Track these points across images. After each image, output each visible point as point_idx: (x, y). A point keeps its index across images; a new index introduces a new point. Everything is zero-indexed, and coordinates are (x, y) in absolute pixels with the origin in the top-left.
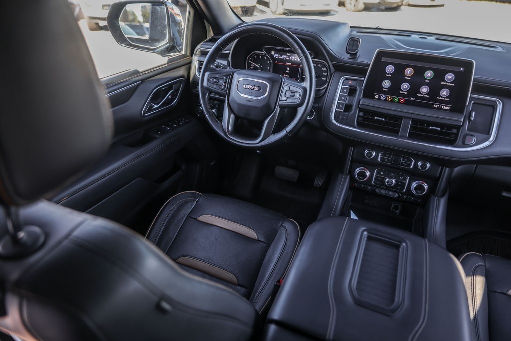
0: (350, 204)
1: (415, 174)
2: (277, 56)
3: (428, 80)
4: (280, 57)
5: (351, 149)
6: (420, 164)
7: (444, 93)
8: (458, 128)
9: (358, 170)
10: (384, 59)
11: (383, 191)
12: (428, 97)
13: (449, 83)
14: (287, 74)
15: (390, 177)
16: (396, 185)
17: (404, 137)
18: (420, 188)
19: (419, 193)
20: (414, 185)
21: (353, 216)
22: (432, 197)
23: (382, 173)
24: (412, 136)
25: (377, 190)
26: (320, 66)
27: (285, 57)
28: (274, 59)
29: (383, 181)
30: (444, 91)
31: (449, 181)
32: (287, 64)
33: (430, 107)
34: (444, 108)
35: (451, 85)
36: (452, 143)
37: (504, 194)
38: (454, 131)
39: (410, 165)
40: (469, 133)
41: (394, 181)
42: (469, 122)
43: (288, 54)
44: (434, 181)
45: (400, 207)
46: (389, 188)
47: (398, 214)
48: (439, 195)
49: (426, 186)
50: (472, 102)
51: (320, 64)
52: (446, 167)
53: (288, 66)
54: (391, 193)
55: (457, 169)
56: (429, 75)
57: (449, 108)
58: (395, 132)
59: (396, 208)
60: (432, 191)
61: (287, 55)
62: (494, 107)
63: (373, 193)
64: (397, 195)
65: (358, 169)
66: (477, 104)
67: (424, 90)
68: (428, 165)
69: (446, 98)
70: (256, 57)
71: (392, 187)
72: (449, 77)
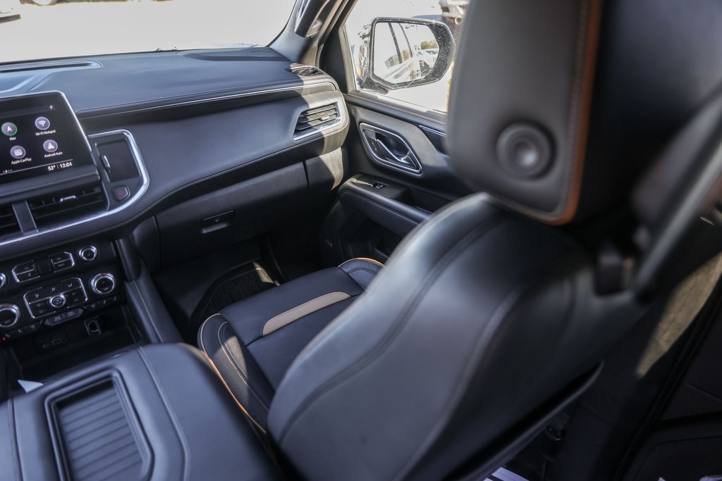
0: (21, 367)
1: (86, 269)
3: (13, 136)
6: (81, 253)
7: (50, 146)
8: (99, 184)
11: (58, 318)
12: (30, 160)
13: (47, 130)
15: (52, 294)
16: (70, 298)
17: (31, 229)
18: (103, 284)
19: (107, 291)
20: (94, 283)
21: (29, 386)
22: (128, 286)
23: (37, 296)
24: (42, 224)
25: (47, 322)
29: (46, 303)
30: (47, 145)
31: (135, 253)
33: (44, 172)
34: (64, 166)
35: (51, 132)
36: (102, 206)
37: (205, 231)
38: (97, 190)
39: (70, 262)
40: (115, 184)
41: (62, 296)
42: (107, 171)
44: (114, 264)
45: (96, 322)
46: (61, 310)
47: (100, 333)
48: (134, 277)
49: (110, 277)
50: (96, 144)
52: (118, 239)
54: (71, 314)
55: (136, 232)
56: (9, 129)
57: (71, 164)
58: (14, 231)
59: (93, 327)
60: (122, 277)
62: (124, 140)
63: (44, 331)
64: (81, 311)
66: (103, 144)
67: (18, 152)
68: (94, 249)
69: (58, 151)
71: (66, 305)
72: (41, 122)
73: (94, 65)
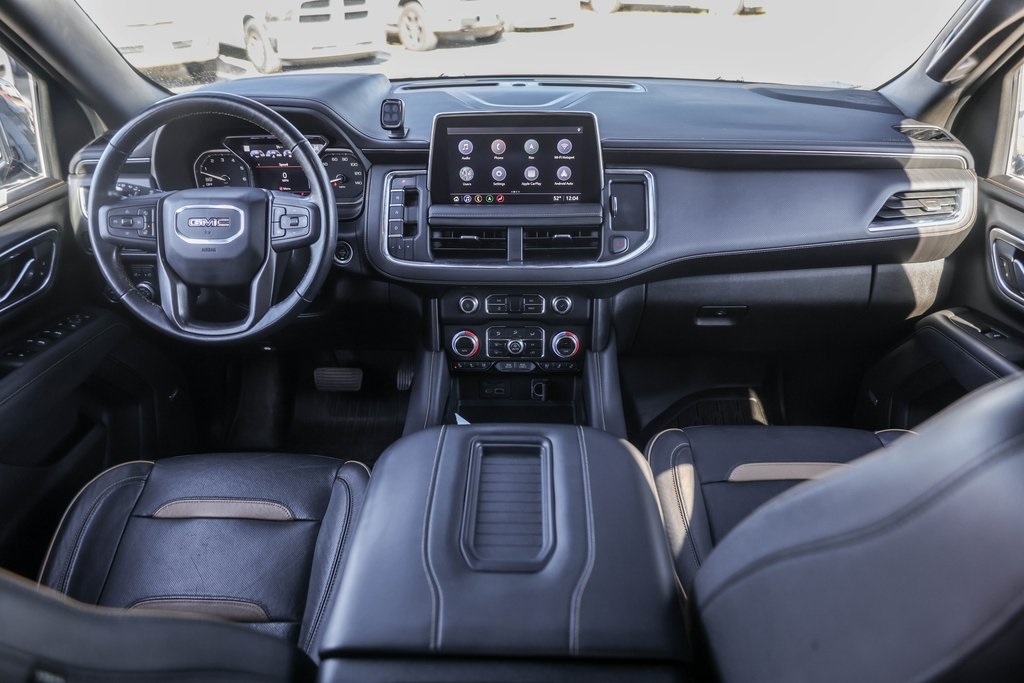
0: (459, 405)
1: (553, 322)
2: (256, 152)
3: (532, 155)
4: (262, 155)
5: (434, 303)
6: (555, 302)
7: (564, 173)
8: (598, 228)
9: (456, 338)
10: (451, 131)
11: (509, 366)
12: (540, 184)
13: (566, 155)
14: (285, 185)
15: (513, 337)
16: (527, 349)
17: (516, 261)
18: (565, 344)
19: (567, 354)
20: (556, 340)
22: (589, 355)
23: (499, 333)
24: (529, 257)
25: (498, 366)
26: (344, 159)
27: (273, 152)
28: (252, 161)
29: (503, 348)
30: (561, 172)
31: (610, 320)
32: (281, 165)
33: (548, 201)
34: (569, 198)
35: (570, 158)
36: (593, 255)
38: (595, 235)
39: (540, 307)
40: (615, 233)
41: (521, 343)
42: (612, 216)
43: (278, 147)
44: (584, 326)
45: (543, 385)
46: (515, 357)
47: (543, 399)
48: (599, 348)
49: (575, 340)
50: (610, 181)
51: (344, 156)
52: (597, 298)
53: (284, 169)
54: (523, 366)
55: (619, 298)
56: (532, 147)
57: (577, 198)
58: (500, 256)
59: (538, 390)
60: (587, 344)
61: (275, 149)
62: (642, 183)
63: (493, 373)
64: (533, 367)
65: (457, 335)
66: (619, 183)
67: (531, 173)
68: (569, 302)
69: (568, 181)
70: (212, 161)
71: (521, 355)
72: (564, 145)
73: (639, 89)
